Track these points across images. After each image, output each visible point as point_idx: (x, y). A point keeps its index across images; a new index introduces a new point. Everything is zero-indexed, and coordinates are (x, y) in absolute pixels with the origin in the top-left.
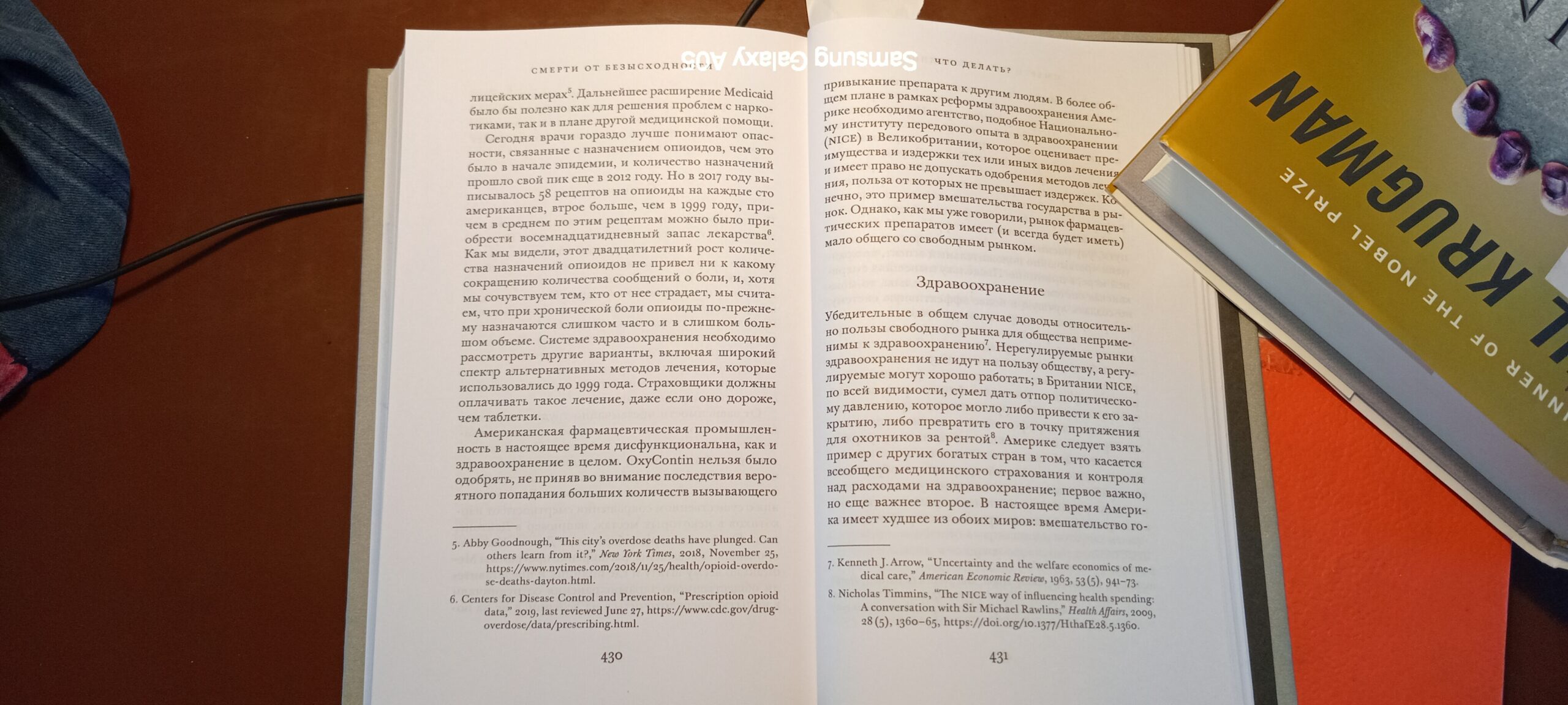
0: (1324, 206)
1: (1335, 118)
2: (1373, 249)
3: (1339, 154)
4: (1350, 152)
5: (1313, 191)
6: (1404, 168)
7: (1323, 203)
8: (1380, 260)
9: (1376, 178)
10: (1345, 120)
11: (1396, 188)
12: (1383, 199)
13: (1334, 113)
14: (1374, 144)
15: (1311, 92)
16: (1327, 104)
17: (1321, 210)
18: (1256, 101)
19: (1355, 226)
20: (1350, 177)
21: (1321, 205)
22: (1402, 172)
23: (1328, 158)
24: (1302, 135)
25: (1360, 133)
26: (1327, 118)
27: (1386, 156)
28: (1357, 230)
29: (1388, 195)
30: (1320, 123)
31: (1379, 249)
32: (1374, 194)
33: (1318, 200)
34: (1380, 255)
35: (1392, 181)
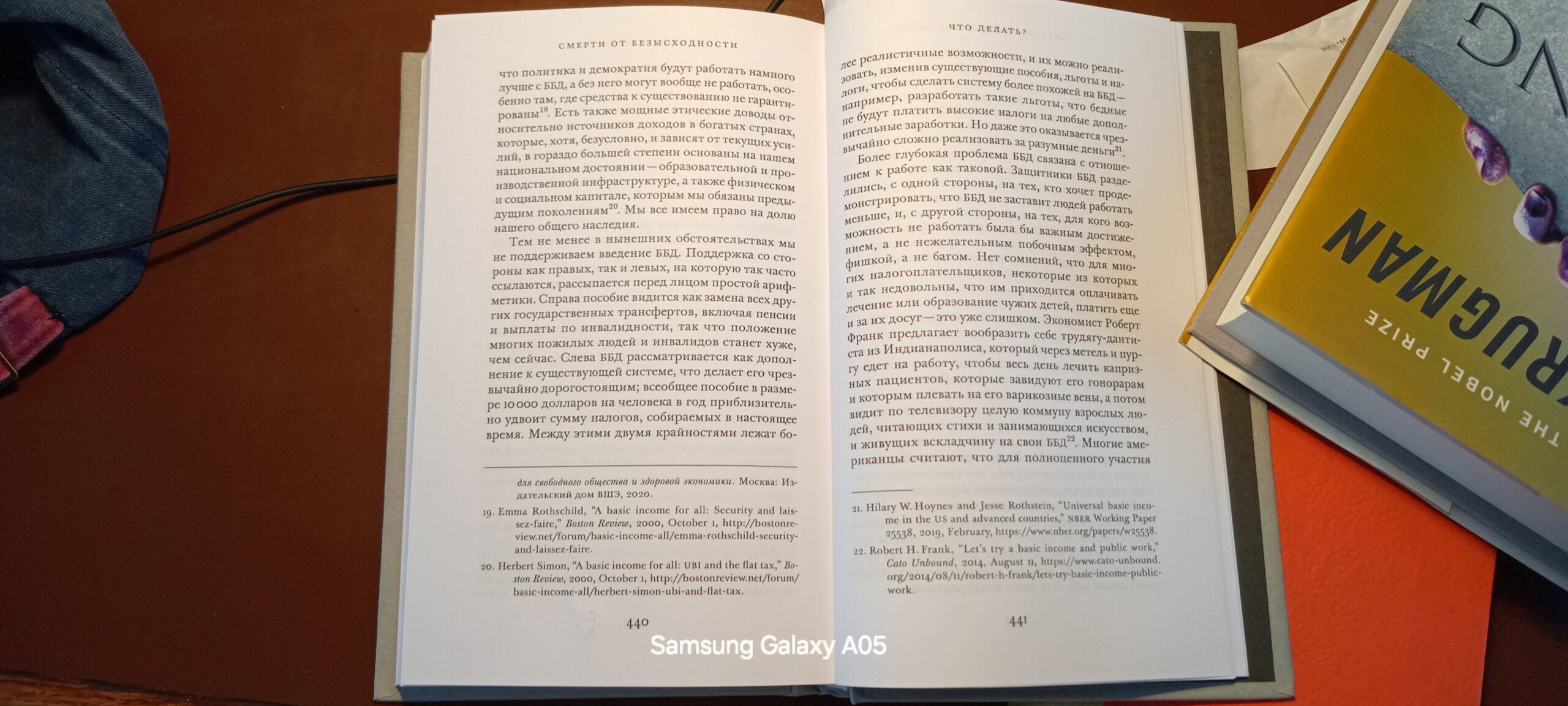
0: (1411, 343)
1: (1406, 250)
2: (1465, 379)
3: (1416, 287)
4: (1427, 281)
5: (1398, 330)
6: (1479, 290)
7: (1410, 340)
8: (1473, 390)
9: (1455, 305)
10: (1416, 251)
11: (1475, 312)
12: (1465, 326)
13: (1404, 245)
14: (1447, 270)
15: (1379, 227)
16: (1396, 238)
17: (1409, 348)
18: (1329, 246)
19: (1444, 359)
20: (1430, 309)
21: (1408, 343)
22: (1478, 295)
23: (1407, 293)
24: (1378, 274)
25: (1432, 262)
26: (1398, 251)
27: (1460, 280)
28: (1445, 363)
29: (1468, 321)
30: (1393, 258)
31: (1471, 379)
32: (1456, 322)
33: (1405, 338)
34: (1472, 384)
35: (1470, 305)
